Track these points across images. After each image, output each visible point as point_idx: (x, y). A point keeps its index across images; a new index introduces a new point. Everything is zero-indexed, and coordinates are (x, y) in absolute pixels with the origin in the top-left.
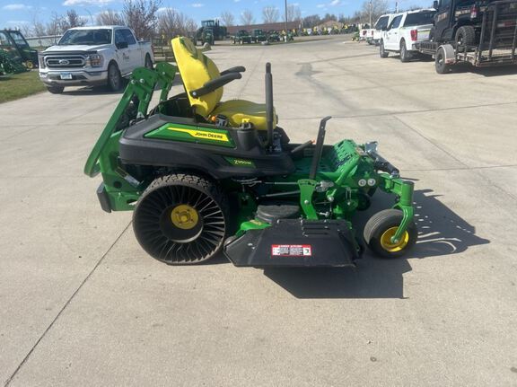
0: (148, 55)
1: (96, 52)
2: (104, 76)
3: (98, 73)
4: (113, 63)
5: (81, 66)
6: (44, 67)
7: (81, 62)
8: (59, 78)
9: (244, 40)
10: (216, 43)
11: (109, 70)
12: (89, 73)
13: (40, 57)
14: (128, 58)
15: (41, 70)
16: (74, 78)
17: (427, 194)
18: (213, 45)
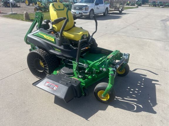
0: (107, 8)
1: (87, 6)
2: (88, 14)
3: (86, 13)
4: (92, 10)
5: (82, 10)
6: (72, 9)
7: (82, 9)
8: (75, 13)
9: (154, 5)
10: (142, 5)
11: (90, 12)
12: (84, 12)
13: (72, 6)
14: (99, 8)
15: (72, 10)
16: (79, 13)
17: (153, 82)
18: (141, 6)
